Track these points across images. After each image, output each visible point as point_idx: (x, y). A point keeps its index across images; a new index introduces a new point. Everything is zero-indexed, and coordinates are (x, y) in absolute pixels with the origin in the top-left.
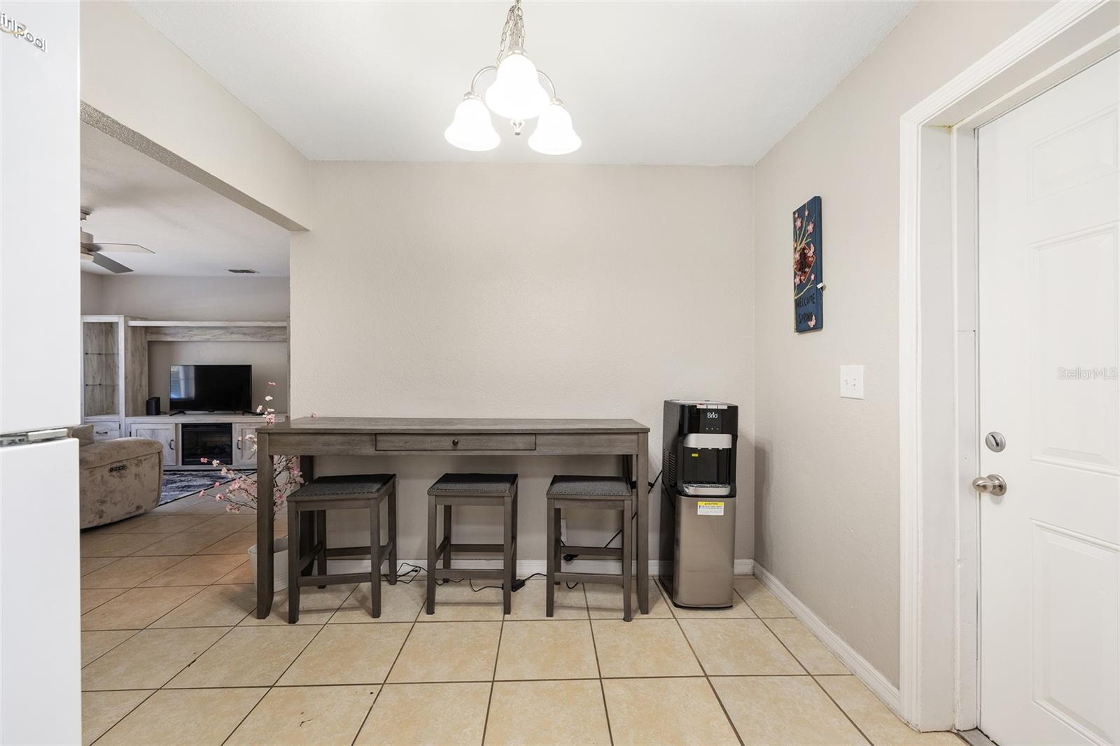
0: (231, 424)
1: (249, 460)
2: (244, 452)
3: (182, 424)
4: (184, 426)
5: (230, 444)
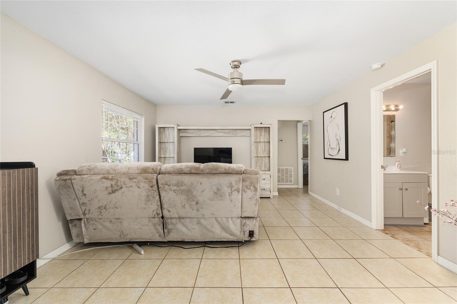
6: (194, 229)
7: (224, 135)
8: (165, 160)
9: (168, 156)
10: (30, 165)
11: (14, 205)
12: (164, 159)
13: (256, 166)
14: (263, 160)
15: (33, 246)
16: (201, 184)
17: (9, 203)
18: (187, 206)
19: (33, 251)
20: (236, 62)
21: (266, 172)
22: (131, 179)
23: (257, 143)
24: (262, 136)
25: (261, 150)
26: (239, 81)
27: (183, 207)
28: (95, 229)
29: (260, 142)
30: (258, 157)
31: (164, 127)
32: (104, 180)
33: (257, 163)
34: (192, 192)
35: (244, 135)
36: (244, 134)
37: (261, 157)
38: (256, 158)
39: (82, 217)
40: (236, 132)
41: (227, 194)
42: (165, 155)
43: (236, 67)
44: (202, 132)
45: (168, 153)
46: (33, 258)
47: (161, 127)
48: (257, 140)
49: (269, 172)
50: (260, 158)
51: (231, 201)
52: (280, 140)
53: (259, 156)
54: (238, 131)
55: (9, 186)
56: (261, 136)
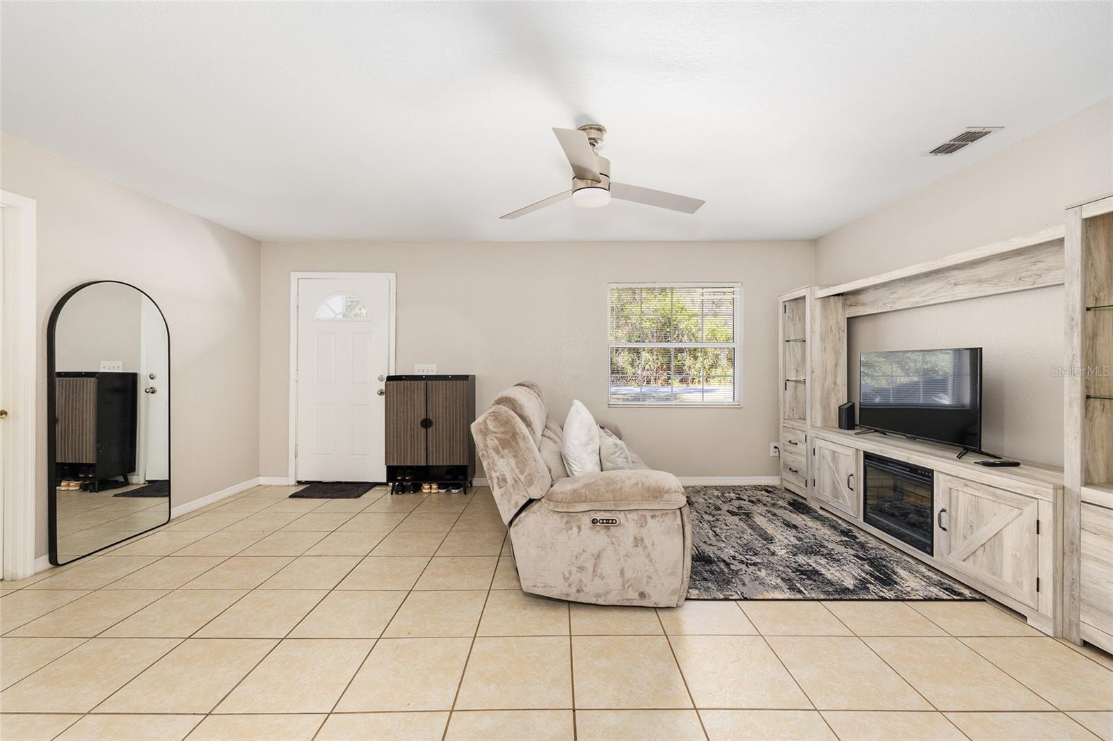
0: (931, 470)
2: (953, 537)
3: (864, 452)
4: (868, 456)
15: (464, 451)
17: (446, 407)
19: (463, 456)
46: (464, 463)
55: (446, 393)
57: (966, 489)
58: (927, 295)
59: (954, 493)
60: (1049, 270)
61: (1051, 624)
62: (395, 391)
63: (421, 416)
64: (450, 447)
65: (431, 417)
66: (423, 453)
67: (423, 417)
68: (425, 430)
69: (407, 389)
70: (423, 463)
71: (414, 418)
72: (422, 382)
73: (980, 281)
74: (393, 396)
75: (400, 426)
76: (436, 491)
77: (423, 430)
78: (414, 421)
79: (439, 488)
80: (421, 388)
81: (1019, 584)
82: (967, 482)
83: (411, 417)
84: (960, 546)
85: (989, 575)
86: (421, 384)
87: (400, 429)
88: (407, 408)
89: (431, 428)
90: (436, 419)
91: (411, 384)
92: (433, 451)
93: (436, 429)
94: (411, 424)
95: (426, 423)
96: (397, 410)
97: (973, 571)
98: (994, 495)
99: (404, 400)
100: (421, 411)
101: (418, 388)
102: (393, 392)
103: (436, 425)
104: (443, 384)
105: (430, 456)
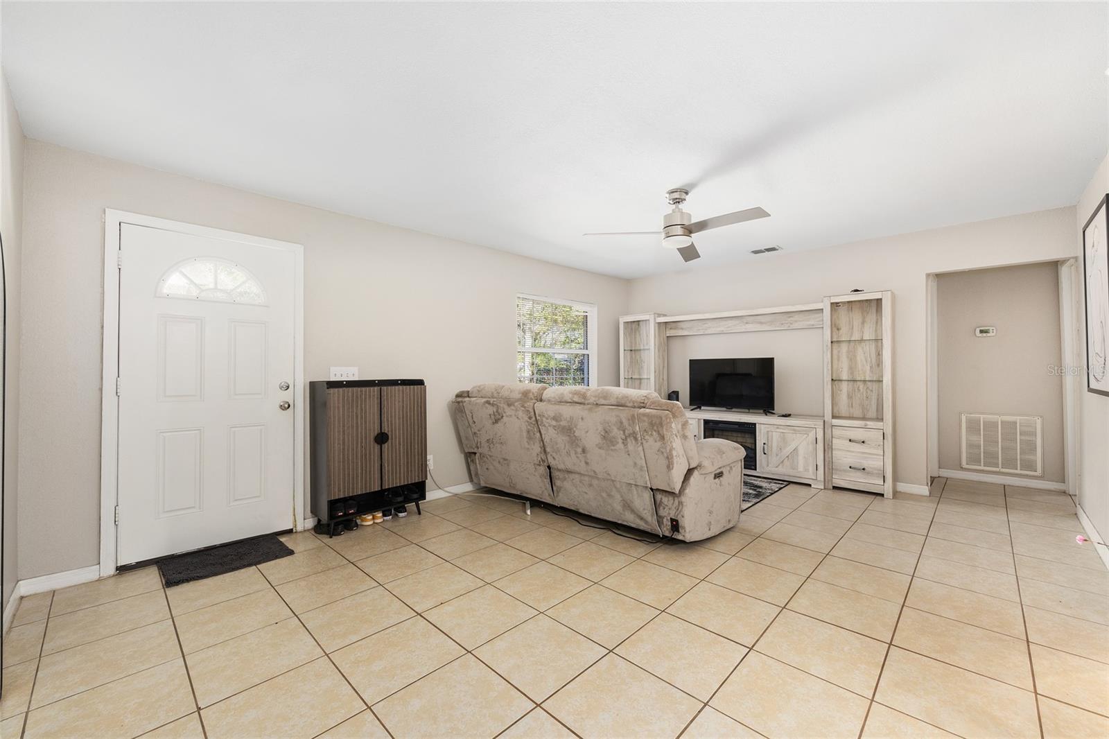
0: (755, 424)
1: (777, 469)
2: (770, 458)
3: (704, 420)
4: (706, 422)
5: (753, 447)
6: (586, 493)
7: (759, 327)
8: (640, 383)
9: (646, 377)
10: (420, 383)
11: (407, 421)
12: (639, 381)
13: (849, 406)
14: (872, 391)
15: (422, 465)
16: (582, 419)
17: (403, 418)
18: (572, 453)
19: (422, 470)
20: (675, 194)
21: (868, 423)
22: (509, 405)
23: (852, 344)
24: (867, 326)
25: (865, 363)
26: (679, 230)
27: (568, 454)
28: (487, 469)
29: (862, 340)
30: (855, 381)
31: (639, 321)
32: (487, 405)
33: (852, 397)
34: (574, 432)
35: (813, 325)
36: (813, 323)
37: (865, 381)
38: (852, 383)
39: (475, 450)
40: (791, 318)
41: (620, 441)
42: (640, 374)
43: (677, 201)
44: (710, 324)
45: (645, 371)
46: (422, 478)
47: (634, 322)
48: (851, 336)
49: (879, 425)
50: (861, 385)
51: (629, 454)
52: (978, 331)
53: (858, 378)
54: (796, 317)
55: (403, 401)
56: (865, 325)
57: (778, 430)
58: (729, 327)
59: (770, 433)
60: (796, 321)
61: (823, 484)
62: (341, 401)
63: (374, 430)
64: (408, 463)
65: (385, 430)
66: (377, 475)
67: (377, 431)
68: (379, 447)
69: (357, 397)
70: (377, 488)
71: (366, 434)
72: (376, 388)
73: (761, 323)
74: (338, 407)
75: (349, 446)
76: (381, 520)
77: (377, 447)
78: (366, 437)
79: (384, 515)
80: (374, 396)
81: (807, 470)
82: (778, 426)
83: (361, 433)
84: (774, 460)
85: (791, 470)
86: (374, 391)
87: (348, 450)
88: (357, 423)
89: (386, 444)
90: (392, 431)
91: (361, 391)
92: (388, 471)
93: (392, 443)
94: (362, 443)
95: (382, 438)
96: (344, 426)
97: (783, 471)
98: (794, 430)
99: (353, 412)
100: (374, 423)
101: (370, 396)
102: (338, 403)
103: (392, 439)
104: (399, 391)
105: (386, 478)
